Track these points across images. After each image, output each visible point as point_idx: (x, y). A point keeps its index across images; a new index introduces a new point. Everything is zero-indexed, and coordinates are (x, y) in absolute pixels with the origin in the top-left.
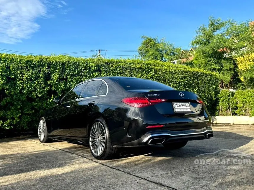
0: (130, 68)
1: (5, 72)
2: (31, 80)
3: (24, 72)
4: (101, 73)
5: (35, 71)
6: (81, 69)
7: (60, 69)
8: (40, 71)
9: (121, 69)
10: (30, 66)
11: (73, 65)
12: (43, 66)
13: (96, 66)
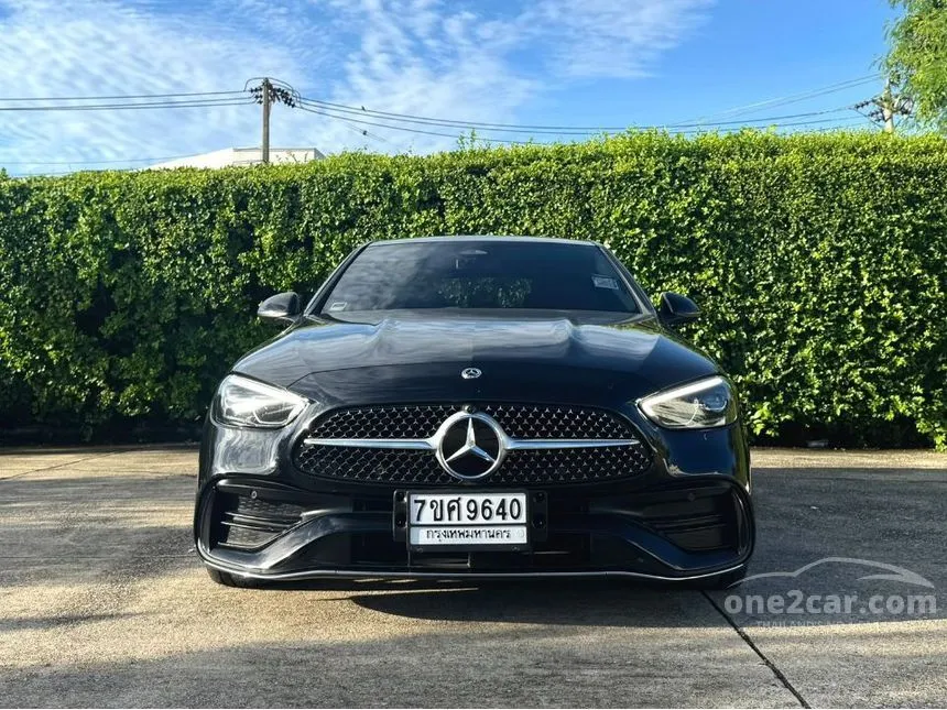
0: (575, 181)
1: (102, 231)
2: (184, 253)
3: (161, 225)
4: (441, 214)
5: (195, 223)
6: (362, 203)
7: (280, 207)
8: (210, 223)
9: (532, 190)
10: (179, 209)
11: (330, 190)
12: (223, 201)
13: (420, 186)
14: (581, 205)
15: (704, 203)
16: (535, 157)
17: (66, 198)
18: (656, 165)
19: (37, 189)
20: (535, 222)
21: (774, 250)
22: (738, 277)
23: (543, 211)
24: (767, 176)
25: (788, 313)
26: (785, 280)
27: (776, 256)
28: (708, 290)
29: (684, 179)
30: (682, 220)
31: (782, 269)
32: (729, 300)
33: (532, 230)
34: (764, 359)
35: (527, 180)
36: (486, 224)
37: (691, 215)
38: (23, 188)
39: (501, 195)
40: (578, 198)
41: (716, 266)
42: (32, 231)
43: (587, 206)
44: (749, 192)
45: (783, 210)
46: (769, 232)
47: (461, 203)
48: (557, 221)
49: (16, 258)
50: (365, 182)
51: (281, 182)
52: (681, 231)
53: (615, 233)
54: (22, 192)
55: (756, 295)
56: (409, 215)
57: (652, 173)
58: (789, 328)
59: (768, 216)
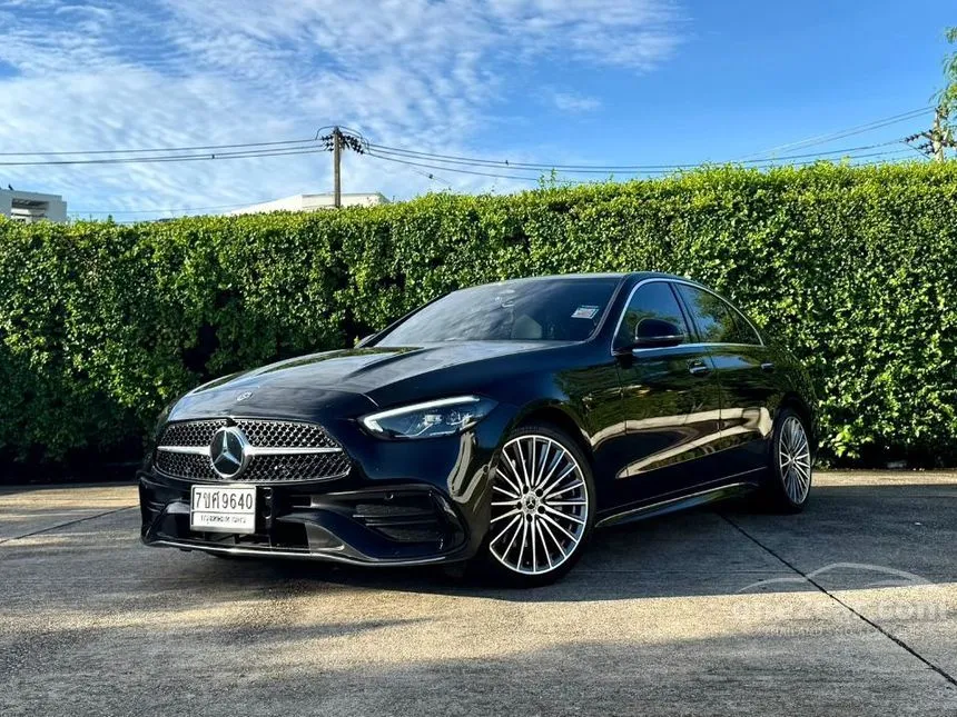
0: (655, 215)
1: (206, 273)
2: (283, 292)
3: (261, 266)
4: (525, 250)
5: (293, 263)
6: (450, 241)
7: (372, 247)
8: (307, 263)
9: (614, 225)
10: (278, 250)
11: (420, 229)
12: (319, 242)
13: (506, 223)
14: (661, 238)
15: (781, 233)
16: (616, 193)
17: (172, 242)
18: (734, 198)
19: (144, 234)
20: (616, 256)
21: (851, 278)
22: (817, 304)
23: (624, 245)
24: (843, 206)
25: (867, 338)
26: (864, 307)
27: (854, 283)
28: (787, 317)
29: (762, 211)
30: (761, 250)
31: (860, 296)
32: (808, 327)
33: (615, 264)
34: (844, 383)
35: (608, 215)
36: (570, 259)
37: (769, 246)
38: (130, 233)
39: (583, 230)
40: (658, 231)
41: (795, 295)
42: (141, 273)
43: (667, 239)
44: (825, 222)
45: (860, 239)
46: (846, 260)
47: (545, 239)
48: (638, 254)
49: (126, 300)
50: (453, 221)
51: (373, 223)
52: (759, 260)
53: (695, 265)
54: (130, 237)
55: (834, 322)
56: (495, 252)
57: (730, 206)
58: (868, 353)
59: (845, 245)
